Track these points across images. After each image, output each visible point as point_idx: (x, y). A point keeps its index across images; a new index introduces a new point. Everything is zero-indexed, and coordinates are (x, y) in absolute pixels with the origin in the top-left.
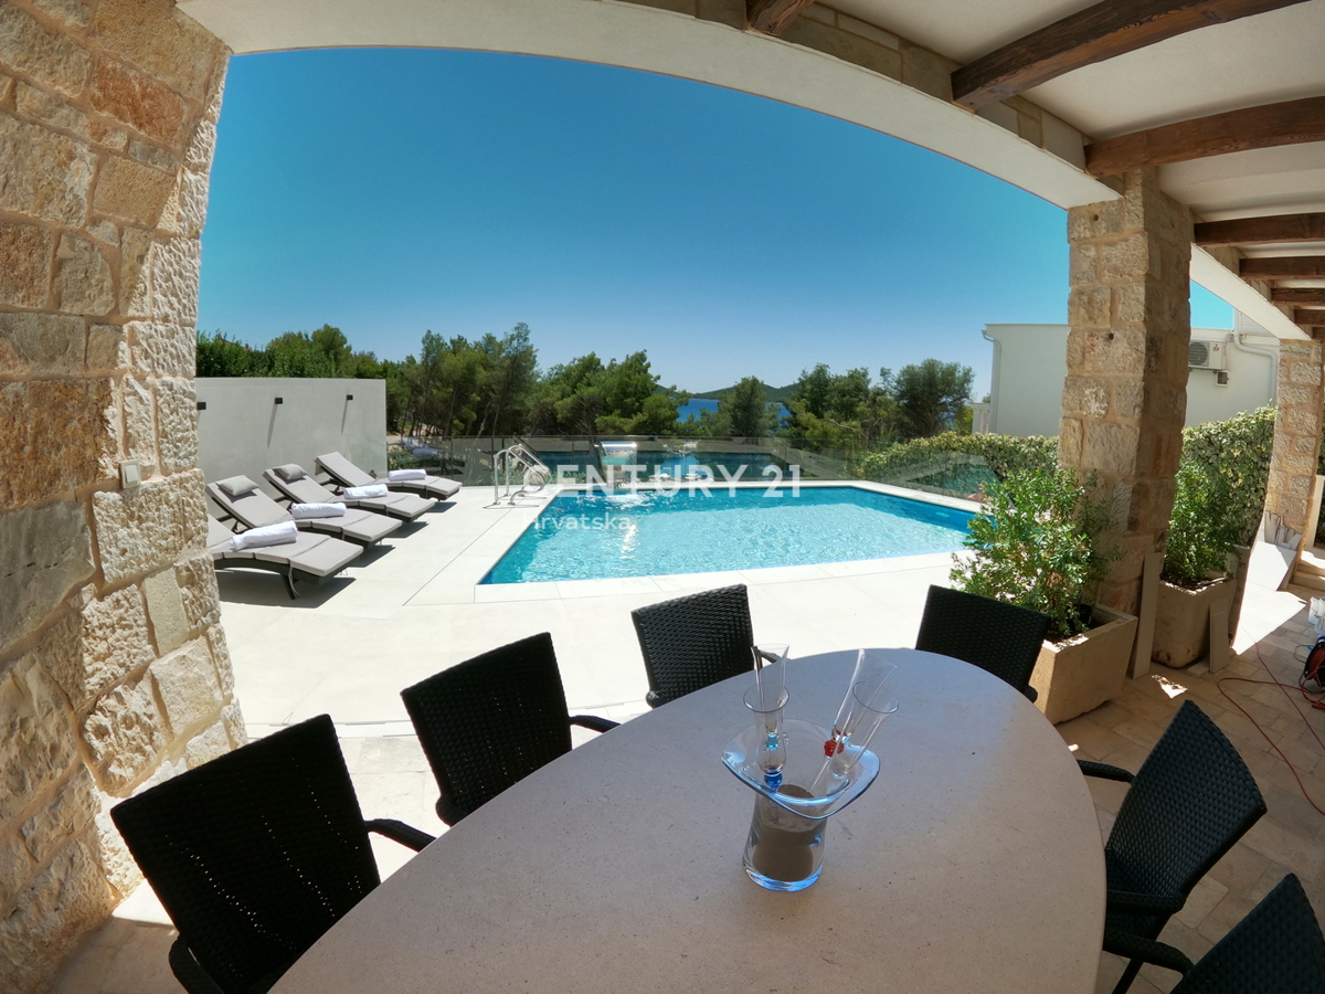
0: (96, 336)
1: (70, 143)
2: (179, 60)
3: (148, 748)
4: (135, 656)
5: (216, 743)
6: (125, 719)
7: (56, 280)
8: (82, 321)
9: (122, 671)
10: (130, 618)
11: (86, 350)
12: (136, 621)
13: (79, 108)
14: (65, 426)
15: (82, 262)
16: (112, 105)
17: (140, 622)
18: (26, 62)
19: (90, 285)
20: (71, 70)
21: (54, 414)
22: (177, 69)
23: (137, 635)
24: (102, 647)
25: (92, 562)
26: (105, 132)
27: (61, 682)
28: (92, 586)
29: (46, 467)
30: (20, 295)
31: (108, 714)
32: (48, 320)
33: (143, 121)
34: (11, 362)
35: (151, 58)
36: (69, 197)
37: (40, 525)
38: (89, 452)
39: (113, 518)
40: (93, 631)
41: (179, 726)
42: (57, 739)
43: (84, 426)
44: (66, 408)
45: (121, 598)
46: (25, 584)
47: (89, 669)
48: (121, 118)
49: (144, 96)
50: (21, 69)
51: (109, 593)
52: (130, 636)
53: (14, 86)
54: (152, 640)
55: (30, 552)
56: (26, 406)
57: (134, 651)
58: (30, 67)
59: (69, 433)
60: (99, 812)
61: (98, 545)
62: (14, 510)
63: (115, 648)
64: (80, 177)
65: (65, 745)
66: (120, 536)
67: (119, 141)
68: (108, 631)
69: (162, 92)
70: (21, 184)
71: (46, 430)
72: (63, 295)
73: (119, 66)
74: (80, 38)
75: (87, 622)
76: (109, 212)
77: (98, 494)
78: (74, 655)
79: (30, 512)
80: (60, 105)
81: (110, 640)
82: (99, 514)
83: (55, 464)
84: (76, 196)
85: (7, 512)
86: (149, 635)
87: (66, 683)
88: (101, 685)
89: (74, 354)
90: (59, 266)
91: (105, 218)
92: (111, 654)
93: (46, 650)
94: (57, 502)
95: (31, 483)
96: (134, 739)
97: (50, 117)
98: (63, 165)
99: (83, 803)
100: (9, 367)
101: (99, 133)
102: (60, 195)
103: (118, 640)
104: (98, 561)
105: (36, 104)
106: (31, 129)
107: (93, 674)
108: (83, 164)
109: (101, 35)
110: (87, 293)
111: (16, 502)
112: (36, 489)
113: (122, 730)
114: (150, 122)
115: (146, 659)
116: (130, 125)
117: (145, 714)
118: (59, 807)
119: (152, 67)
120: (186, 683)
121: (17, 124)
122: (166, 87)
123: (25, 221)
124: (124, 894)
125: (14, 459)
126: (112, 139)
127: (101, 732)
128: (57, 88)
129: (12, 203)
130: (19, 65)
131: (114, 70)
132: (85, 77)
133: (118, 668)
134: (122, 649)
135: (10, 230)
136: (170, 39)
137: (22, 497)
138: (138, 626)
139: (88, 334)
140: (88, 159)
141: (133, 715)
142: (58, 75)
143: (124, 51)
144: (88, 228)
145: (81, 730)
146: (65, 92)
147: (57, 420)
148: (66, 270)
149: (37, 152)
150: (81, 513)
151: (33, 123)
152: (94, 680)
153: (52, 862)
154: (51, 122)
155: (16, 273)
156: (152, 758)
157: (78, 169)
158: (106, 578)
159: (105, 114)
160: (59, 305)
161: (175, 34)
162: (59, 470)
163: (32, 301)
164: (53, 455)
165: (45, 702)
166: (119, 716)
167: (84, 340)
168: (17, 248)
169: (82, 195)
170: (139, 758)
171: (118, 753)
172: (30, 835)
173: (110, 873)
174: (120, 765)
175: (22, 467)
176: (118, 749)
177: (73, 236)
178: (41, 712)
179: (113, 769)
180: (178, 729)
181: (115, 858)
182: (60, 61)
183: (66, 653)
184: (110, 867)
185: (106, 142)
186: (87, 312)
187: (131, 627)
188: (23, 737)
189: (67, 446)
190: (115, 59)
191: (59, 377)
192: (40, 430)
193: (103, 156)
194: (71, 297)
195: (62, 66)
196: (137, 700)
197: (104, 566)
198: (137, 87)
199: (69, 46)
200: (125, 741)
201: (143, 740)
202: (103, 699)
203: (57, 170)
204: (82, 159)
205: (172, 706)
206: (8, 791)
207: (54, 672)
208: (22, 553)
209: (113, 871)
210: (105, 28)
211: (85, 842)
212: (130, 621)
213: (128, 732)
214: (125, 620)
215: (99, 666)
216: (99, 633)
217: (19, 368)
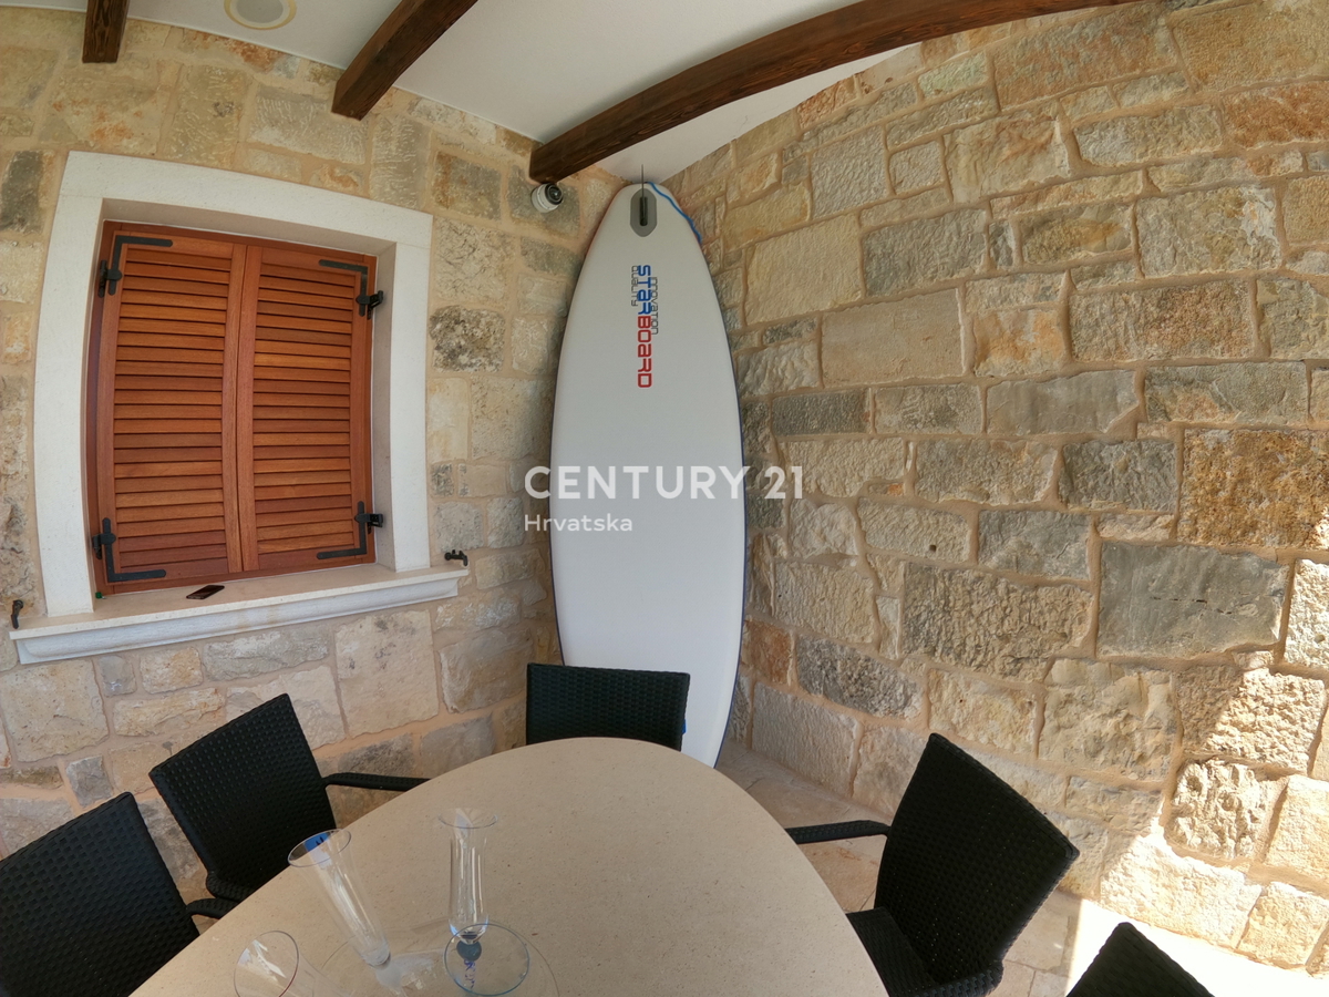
0: (1320, 382)
1: (1231, 191)
2: (1311, 43)
3: (1230, 843)
4: (1279, 753)
5: (1306, 915)
6: (1226, 796)
7: (1262, 328)
8: (1302, 367)
9: (1256, 755)
10: (1298, 713)
11: (1309, 399)
12: (1303, 720)
13: (1228, 155)
14: (1273, 479)
15: (1289, 303)
16: (1262, 134)
17: (1306, 725)
18: (1146, 151)
19: (1306, 327)
20: (1198, 129)
21: (1262, 465)
22: (1315, 53)
23: (1296, 734)
24: (1247, 718)
25: (1276, 632)
26: (1271, 161)
27: (1183, 716)
28: (1269, 655)
29: (1242, 516)
30: (1219, 348)
31: (1213, 778)
32: (1256, 369)
33: (1310, 128)
34: (1209, 411)
35: (1278, 63)
36: (1252, 242)
37: (1222, 569)
38: (1302, 513)
39: (1317, 595)
40: (1245, 697)
41: (1277, 857)
42: (1149, 753)
43: (1300, 483)
44: (1278, 461)
45: (1297, 685)
46: (1188, 614)
47: (1220, 727)
48: (1280, 140)
49: (1295, 105)
50: (1146, 159)
51: (1285, 671)
52: (1286, 729)
53: (1147, 175)
54: (1312, 753)
55: (1203, 590)
56: (1228, 453)
57: (1282, 748)
58: (1153, 152)
59: (1279, 488)
60: (1144, 836)
61: (1288, 616)
62: (1197, 547)
63: (1261, 729)
64: (1260, 217)
65: (1154, 763)
66: (1319, 619)
67: (1293, 163)
68: (1262, 708)
69: (1314, 87)
70: (1191, 249)
71: (1249, 480)
72: (1272, 342)
73: (1246, 95)
74: (1189, 99)
75: (1242, 685)
76: (1310, 241)
77: (1306, 562)
78: (1211, 704)
79: (1215, 554)
80: (1206, 164)
81: (1260, 718)
82: (1300, 584)
83: (1253, 516)
84: (1260, 239)
85: (1189, 546)
86: (1311, 745)
87: (1188, 719)
88: (1224, 749)
89: (1293, 403)
90: (1261, 312)
91: (1307, 249)
92: (1253, 731)
93: (1186, 681)
94: (1248, 554)
95: (1221, 527)
96: (1222, 820)
97: (1199, 179)
98: (1234, 215)
99: (1134, 815)
100: (1207, 415)
101: (1264, 165)
102: (1242, 243)
103: (1269, 724)
104: (1285, 632)
105: (1179, 177)
106: (1183, 199)
107: (1221, 733)
108: (1257, 204)
109: (1206, 83)
110: (1304, 335)
111: (1200, 540)
112: (1226, 534)
113: (1217, 802)
114: (1319, 125)
115: (1291, 765)
116: (1296, 140)
117: (1250, 812)
118: (1112, 796)
119: (1285, 71)
120: (1318, 826)
121: (1166, 202)
122: (1316, 78)
123: (1210, 279)
124: (1102, 901)
125: (1207, 501)
126: (1281, 165)
127: (1195, 785)
128: (1193, 152)
129: (1187, 268)
130: (1141, 156)
131: (1244, 101)
132: (1217, 127)
133: (1253, 750)
134: (1268, 735)
135: (1193, 291)
136: (1285, 31)
137: (1208, 537)
138: (1303, 727)
139: (1310, 381)
140: (1261, 197)
141: (1236, 801)
142: (1186, 142)
143: (1242, 79)
144: (1288, 266)
145: (1180, 769)
146: (1204, 151)
147: (1264, 472)
148: (1271, 315)
149: (1198, 215)
150: (1280, 577)
151: (1183, 193)
152: (1216, 738)
153: (1074, 818)
154: (1203, 183)
155: (1209, 328)
156: (1226, 854)
157: (1253, 212)
158: (1286, 655)
159: (1259, 146)
160: (1270, 352)
161: (1286, 23)
162: (1257, 522)
163: (1235, 352)
164: (1252, 506)
165: (1158, 719)
166: (1222, 789)
167: (1306, 388)
168: (1206, 306)
169: (1269, 234)
170: (1214, 840)
171: (1197, 815)
172: (1074, 787)
173: (1107, 877)
174: (1192, 826)
175: (1215, 510)
176: (1200, 813)
177: (1270, 280)
178: (1149, 722)
179: (1183, 822)
180: (1274, 859)
181: (1121, 876)
182: (1181, 130)
183: (1205, 697)
184: (1110, 875)
185: (1276, 171)
186: (1308, 355)
187: (1293, 722)
188: (1121, 727)
189: (1271, 500)
190: (1237, 92)
191: (1273, 428)
192: (1242, 478)
193: (1279, 188)
194: (1282, 341)
195: (1185, 132)
196: (1254, 794)
197: (1289, 641)
198: (1280, 101)
199: (1182, 112)
200: (1212, 813)
201: (1230, 831)
202: (1219, 762)
203: (1228, 222)
204: (1253, 199)
205: (1285, 833)
206: (1082, 747)
207: (1183, 703)
208: (1195, 587)
209: (1111, 880)
210: (1207, 75)
211: (1110, 839)
212: (1296, 715)
213: (1221, 811)
214: (1290, 710)
215: (1231, 732)
216: (1253, 705)
217: (1220, 416)
